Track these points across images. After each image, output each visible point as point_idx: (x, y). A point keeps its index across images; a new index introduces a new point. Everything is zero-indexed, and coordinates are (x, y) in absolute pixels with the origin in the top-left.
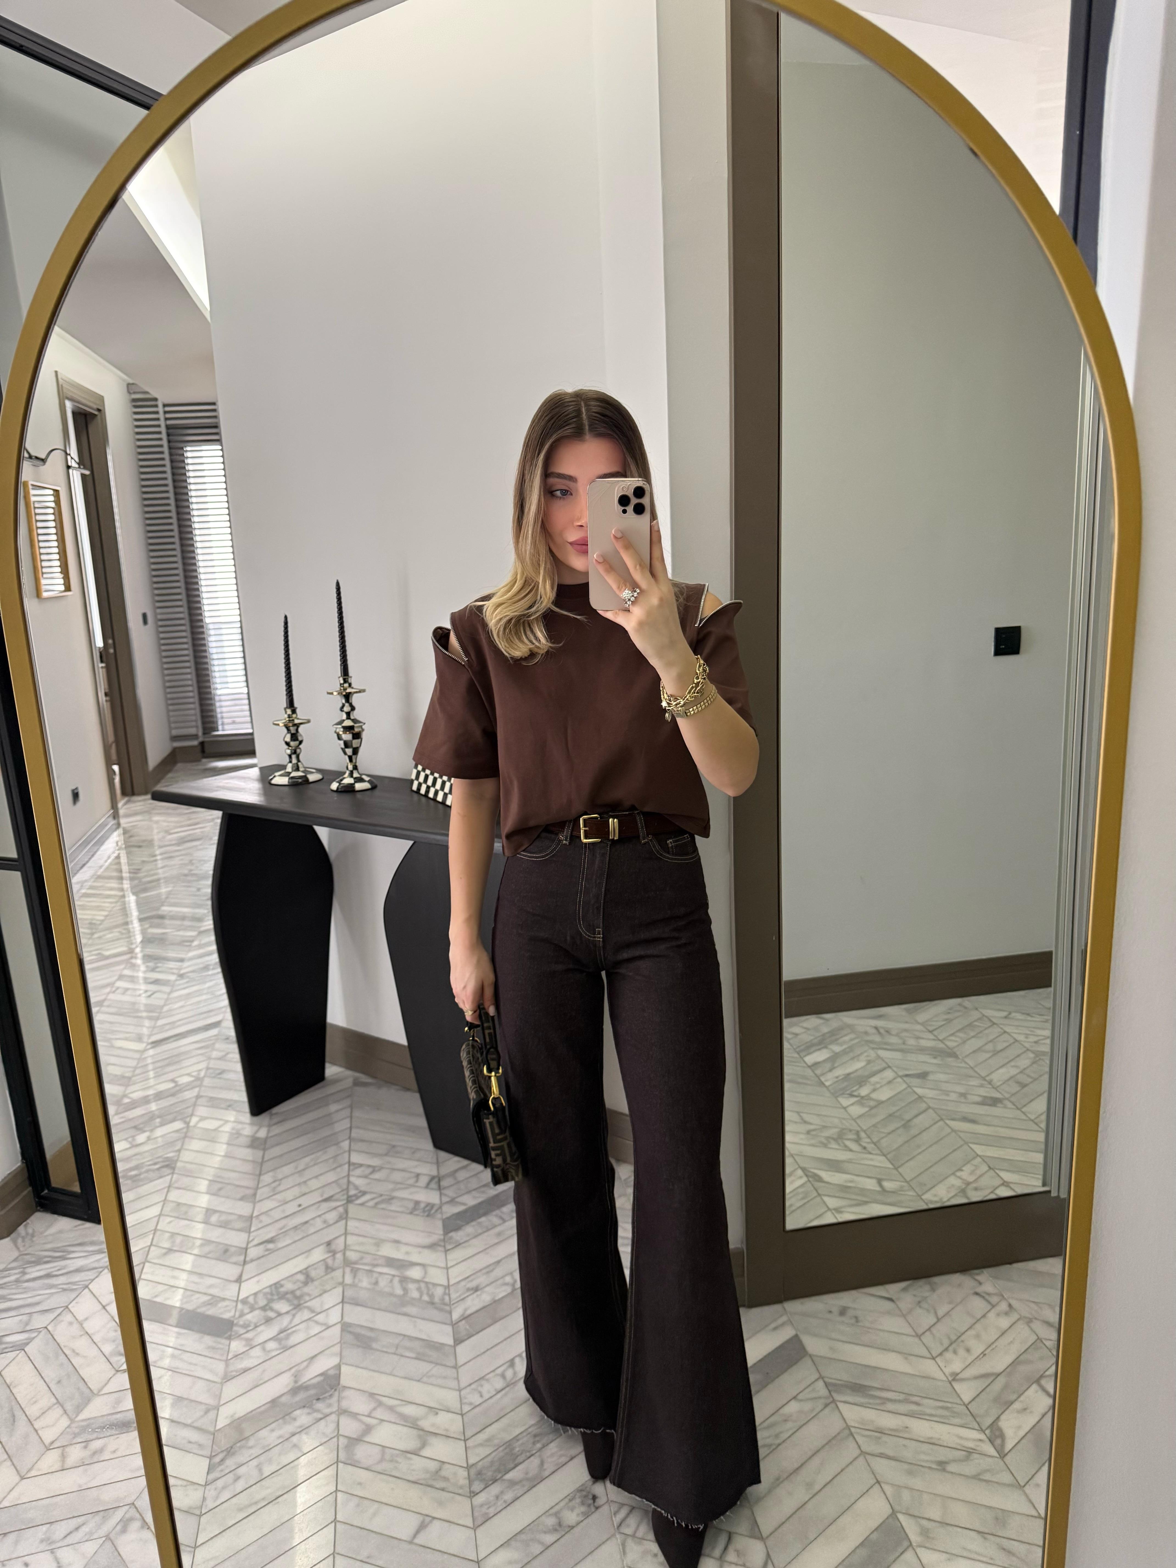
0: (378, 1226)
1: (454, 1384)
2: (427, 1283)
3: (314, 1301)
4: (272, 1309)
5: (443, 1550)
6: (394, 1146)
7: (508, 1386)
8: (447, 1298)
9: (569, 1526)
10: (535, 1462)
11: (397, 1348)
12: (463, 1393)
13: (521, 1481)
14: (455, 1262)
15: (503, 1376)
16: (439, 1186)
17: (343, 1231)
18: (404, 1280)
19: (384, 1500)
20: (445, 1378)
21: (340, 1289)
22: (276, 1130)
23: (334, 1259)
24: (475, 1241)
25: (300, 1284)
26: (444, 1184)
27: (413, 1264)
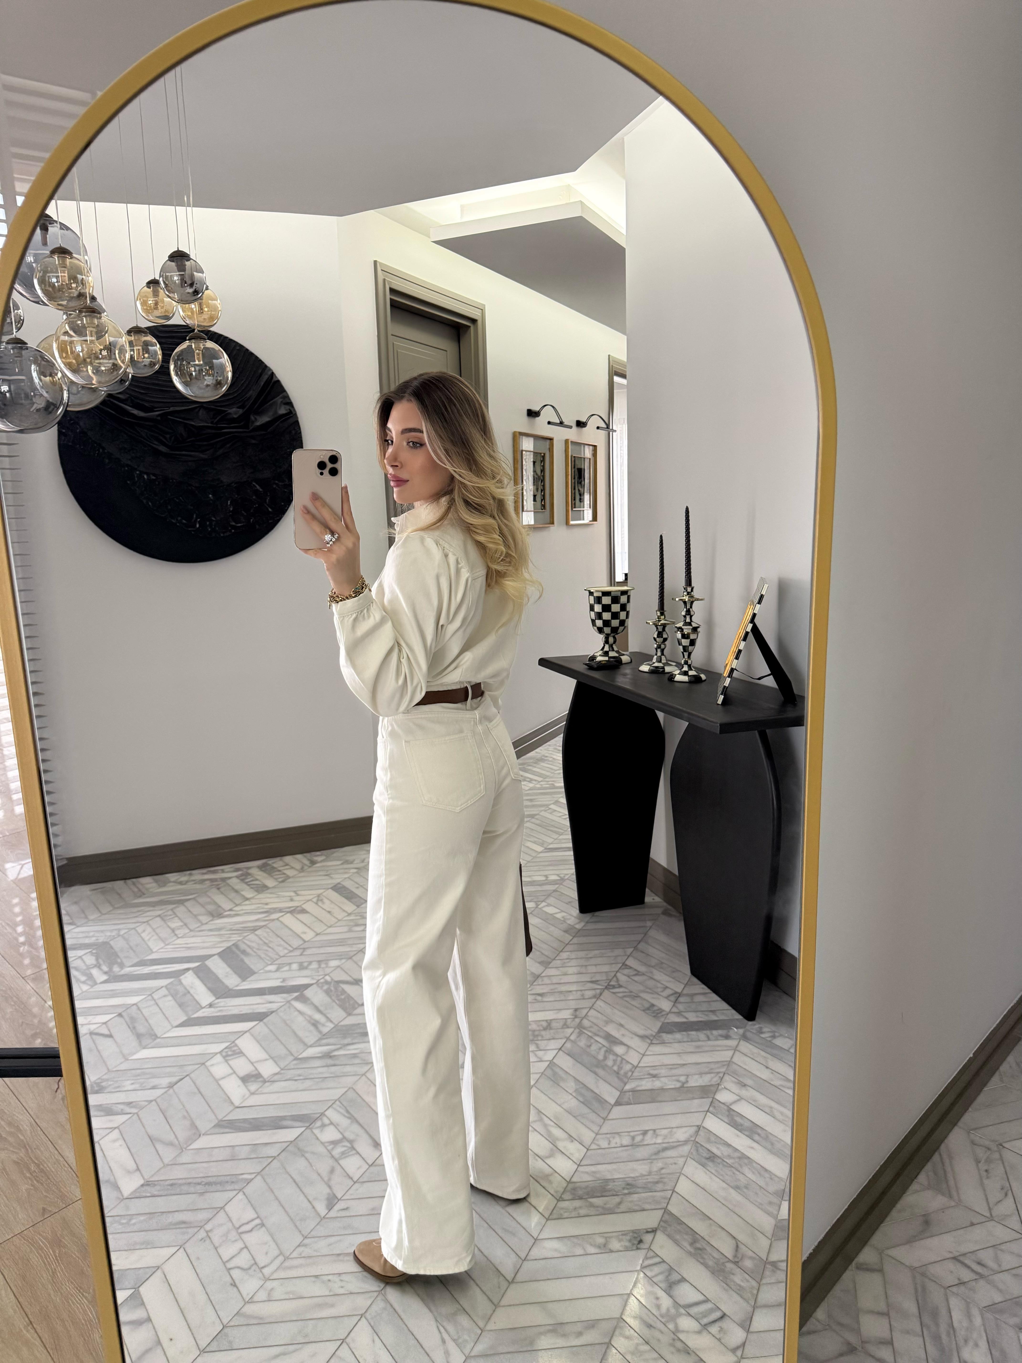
0: (616, 1011)
1: (596, 1129)
2: (623, 1059)
3: (543, 1042)
5: (519, 1221)
6: (662, 963)
7: (632, 1146)
8: (630, 1074)
9: (610, 1250)
10: (617, 1199)
11: (575, 1091)
12: (598, 1137)
13: (597, 1207)
14: (651, 1053)
15: (633, 1138)
16: (677, 1000)
17: (590, 1005)
18: (609, 1051)
20: (593, 1122)
21: (564, 1040)
23: (572, 1021)
24: (676, 1045)
25: (542, 1029)
26: (681, 999)
27: (622, 1043)
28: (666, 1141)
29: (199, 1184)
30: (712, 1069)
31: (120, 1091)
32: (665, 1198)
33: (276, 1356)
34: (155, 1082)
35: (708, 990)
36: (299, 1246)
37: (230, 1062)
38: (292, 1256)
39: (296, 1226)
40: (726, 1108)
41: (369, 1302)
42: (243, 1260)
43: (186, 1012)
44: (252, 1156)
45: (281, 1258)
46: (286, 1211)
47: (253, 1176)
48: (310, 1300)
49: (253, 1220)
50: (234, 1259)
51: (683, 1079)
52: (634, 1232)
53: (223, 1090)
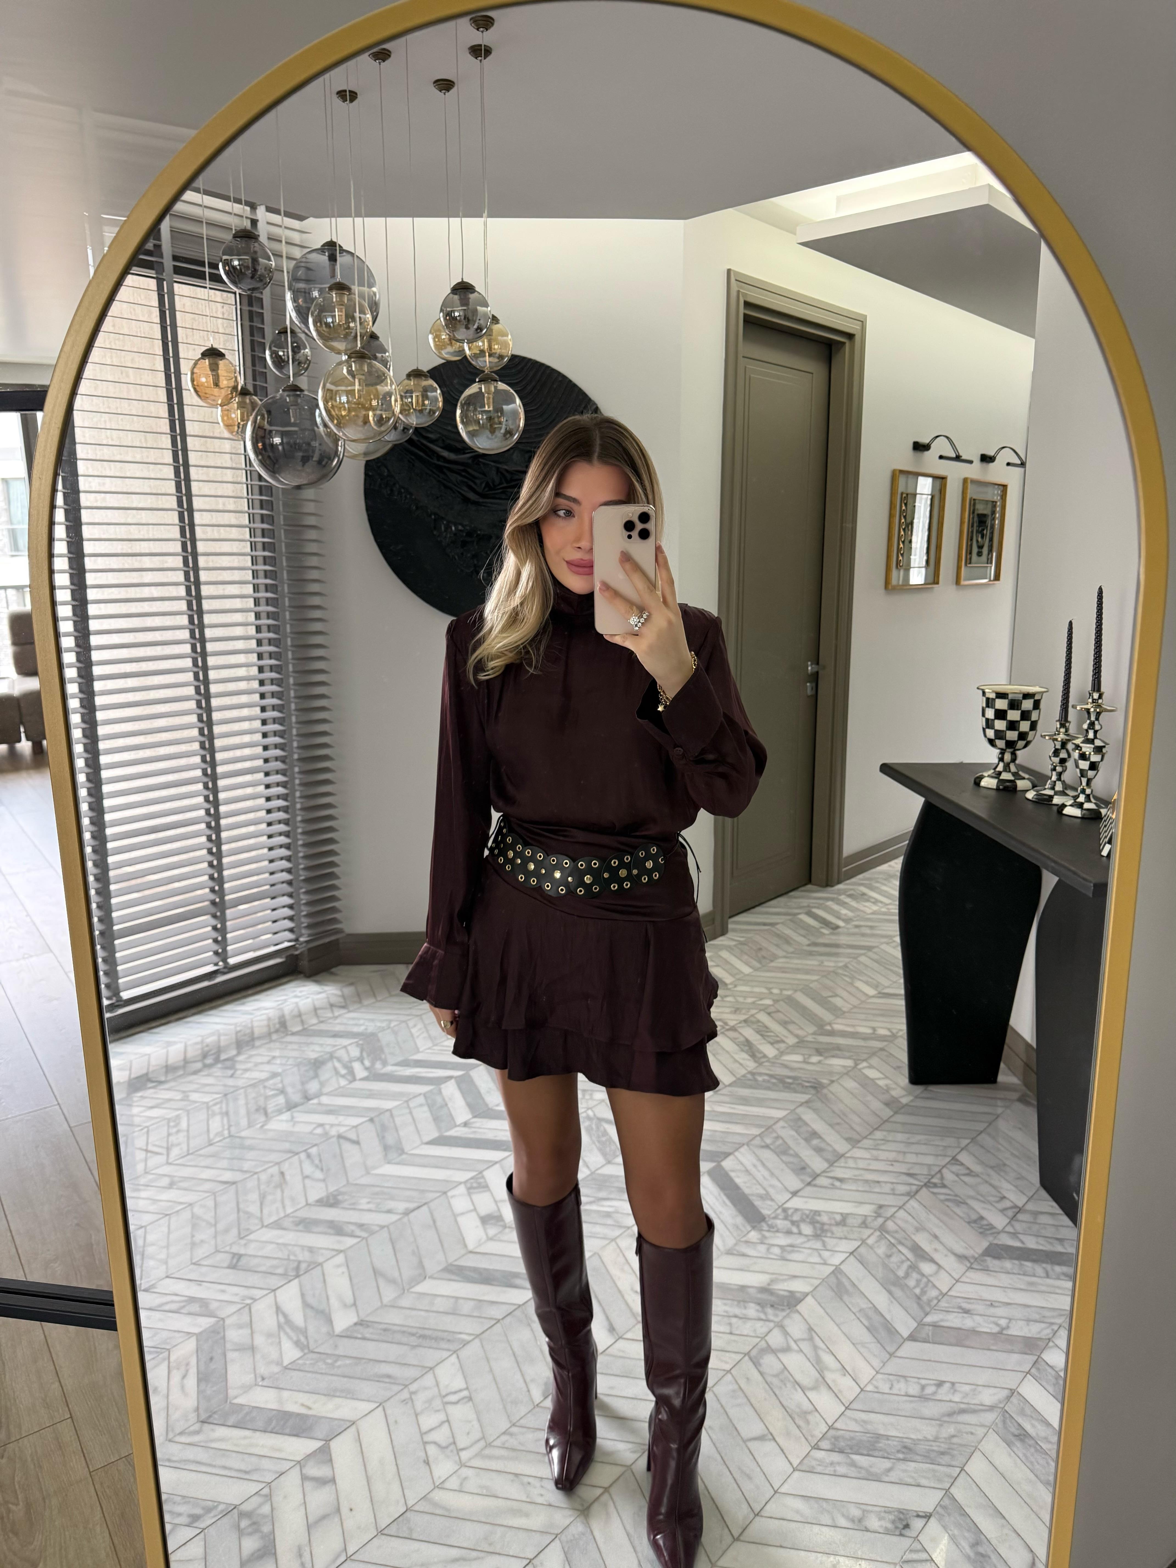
0: (931, 1217)
1: (877, 1365)
2: (929, 1281)
3: (832, 1240)
4: (798, 1227)
5: (760, 1463)
6: (1004, 1165)
7: (920, 1397)
8: (935, 1302)
9: (866, 1527)
10: (887, 1464)
11: (860, 1311)
12: (879, 1376)
13: (861, 1468)
14: (968, 1280)
15: (923, 1387)
16: (1015, 1216)
17: (900, 1203)
18: (913, 1267)
19: (753, 1400)
20: (875, 1356)
21: (859, 1243)
22: (920, 1103)
23: (874, 1220)
24: (1003, 1276)
25: (833, 1222)
26: (1020, 1217)
27: (932, 1261)
28: (965, 1401)
29: (413, 1335)
30: (1044, 1317)
31: (354, 1209)
32: (950, 1476)
33: (455, 1560)
34: (391, 1204)
35: (1059, 1210)
36: (504, 1433)
37: (474, 1197)
38: (495, 1443)
39: (505, 1408)
40: (1053, 1373)
41: (567, 1522)
42: (442, 1436)
43: (439, 1129)
44: (475, 1314)
45: (482, 1444)
46: (498, 1387)
47: (471, 1338)
48: (504, 1501)
49: (461, 1391)
50: (433, 1432)
51: (1003, 1322)
52: (900, 1511)
53: (459, 1228)
